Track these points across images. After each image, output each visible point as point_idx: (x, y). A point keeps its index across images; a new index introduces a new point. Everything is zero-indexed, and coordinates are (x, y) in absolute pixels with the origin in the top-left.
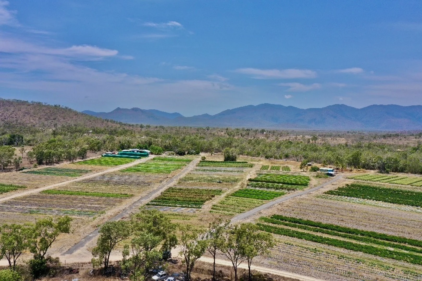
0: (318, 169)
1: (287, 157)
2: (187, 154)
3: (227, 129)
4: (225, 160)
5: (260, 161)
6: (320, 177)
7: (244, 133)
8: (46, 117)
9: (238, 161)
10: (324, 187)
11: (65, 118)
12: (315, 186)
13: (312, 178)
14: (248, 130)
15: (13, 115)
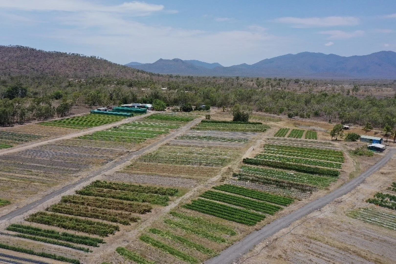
0: (358, 137)
1: (317, 115)
2: (195, 110)
3: (258, 79)
4: (234, 120)
5: (281, 120)
6: (360, 155)
7: (274, 83)
8: (81, 68)
9: (250, 120)
10: (368, 179)
11: (99, 69)
12: (352, 176)
13: (347, 156)
14: (280, 80)
15: (51, 67)
